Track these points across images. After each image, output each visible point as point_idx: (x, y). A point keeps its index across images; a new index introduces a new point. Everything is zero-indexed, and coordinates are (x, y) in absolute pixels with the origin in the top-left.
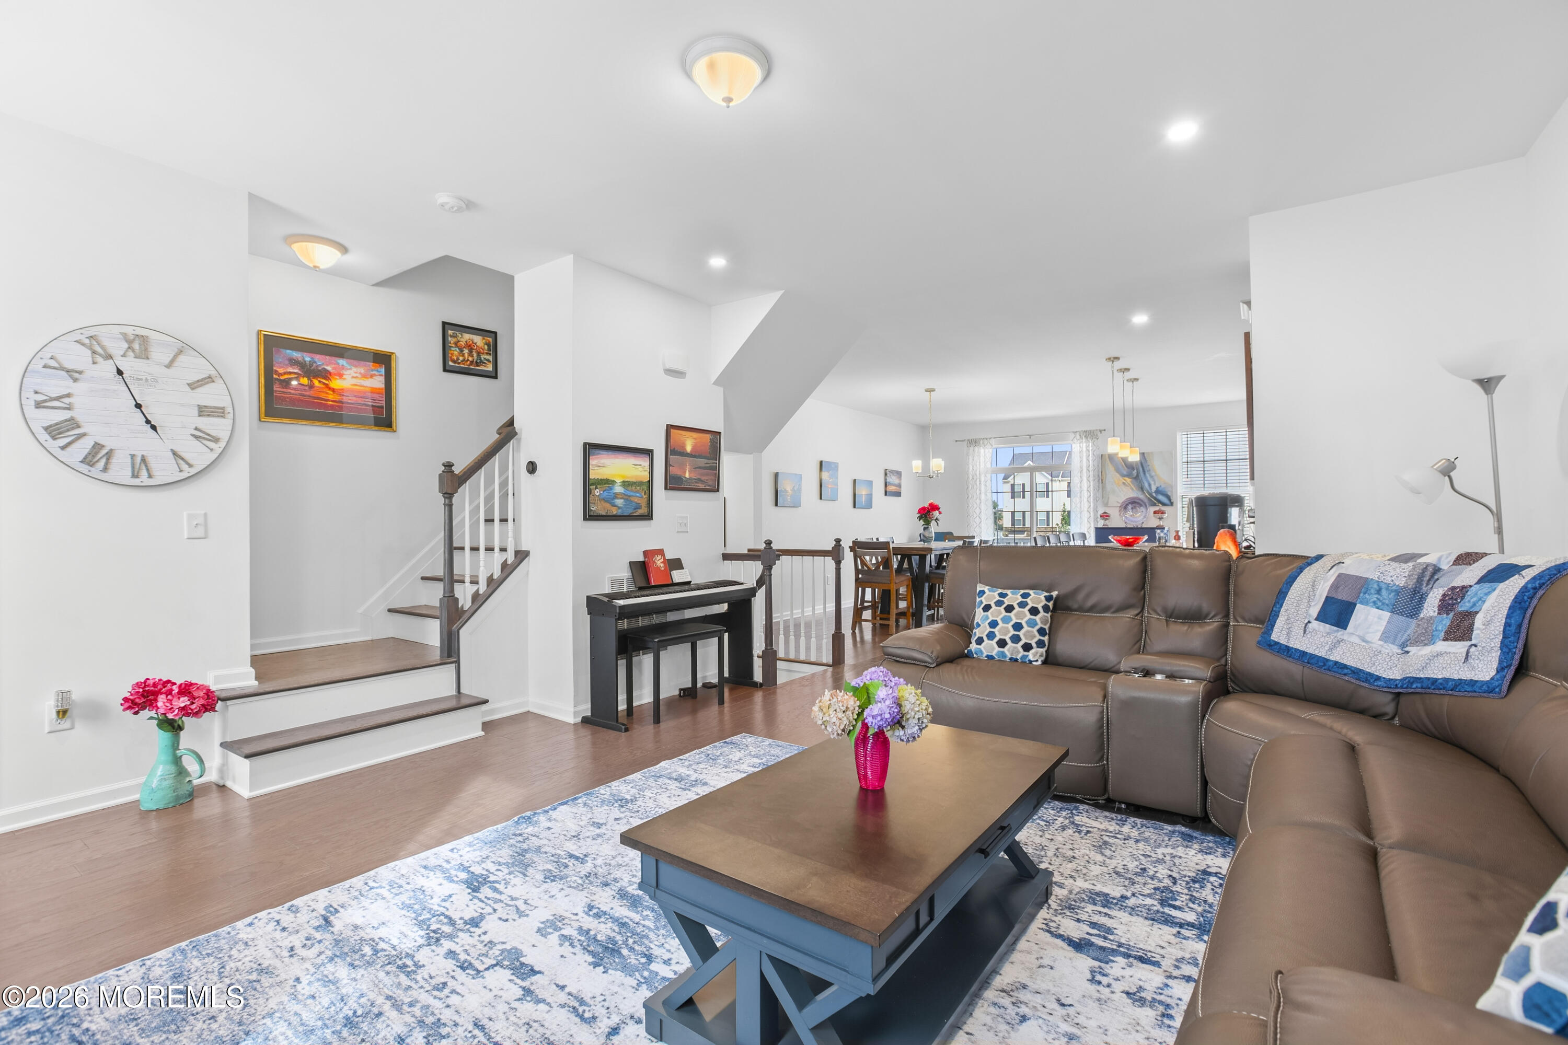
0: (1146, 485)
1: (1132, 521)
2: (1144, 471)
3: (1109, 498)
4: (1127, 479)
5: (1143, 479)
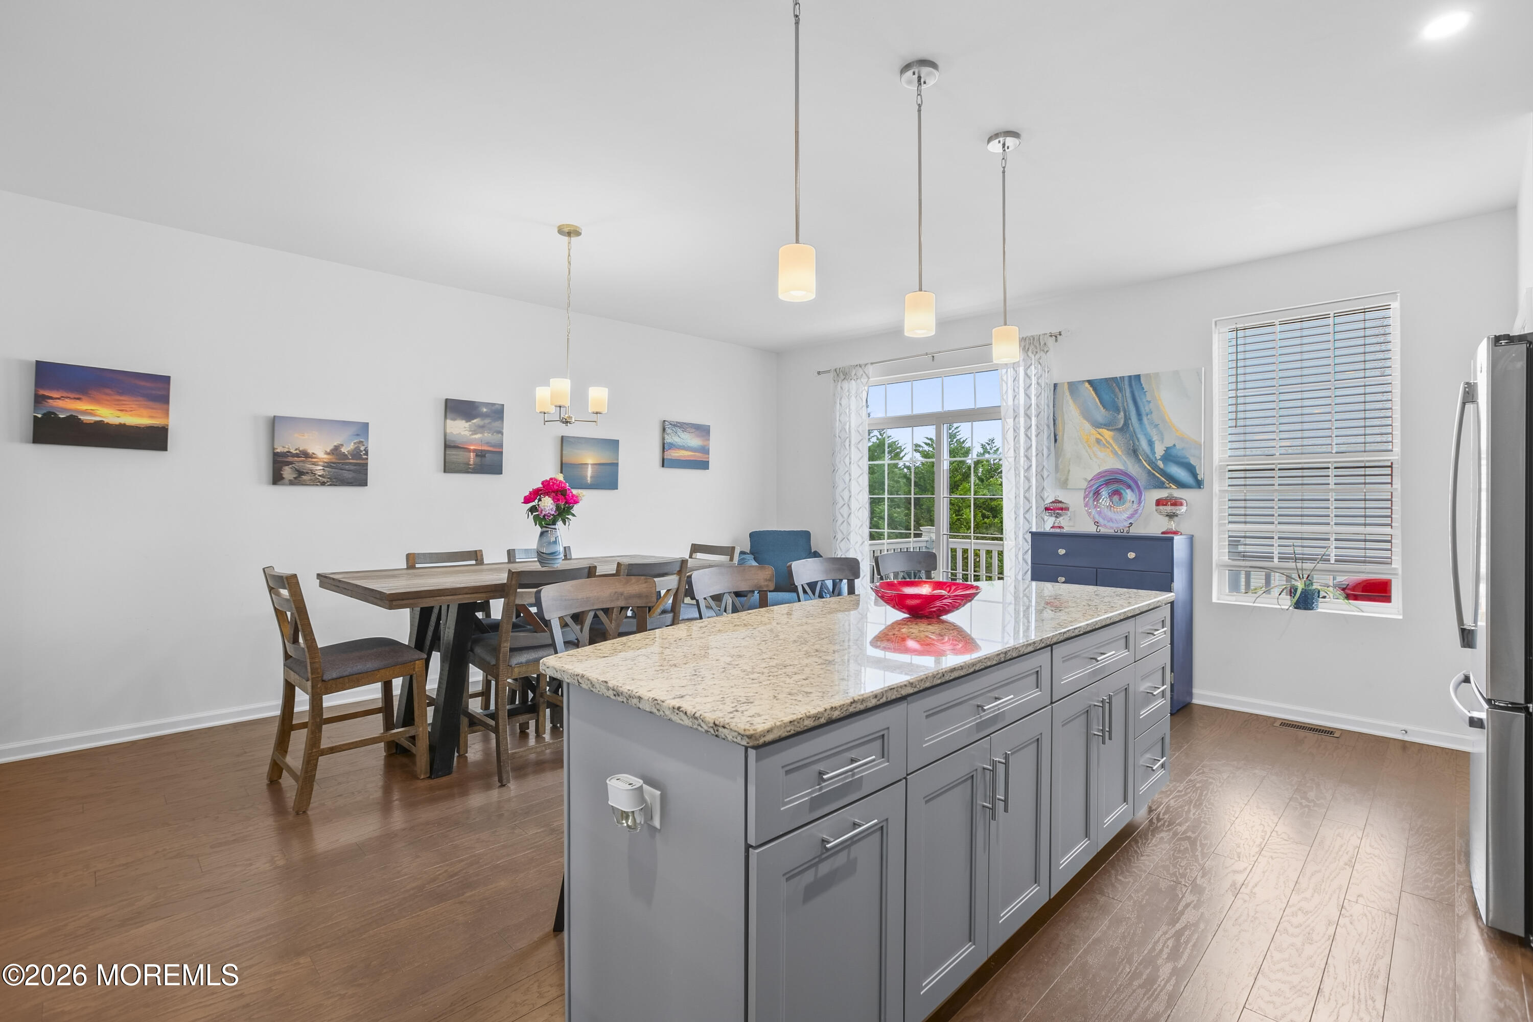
0: (1144, 444)
1: (1107, 522)
2: (1139, 414)
3: (1069, 471)
4: (1105, 432)
5: (1138, 430)
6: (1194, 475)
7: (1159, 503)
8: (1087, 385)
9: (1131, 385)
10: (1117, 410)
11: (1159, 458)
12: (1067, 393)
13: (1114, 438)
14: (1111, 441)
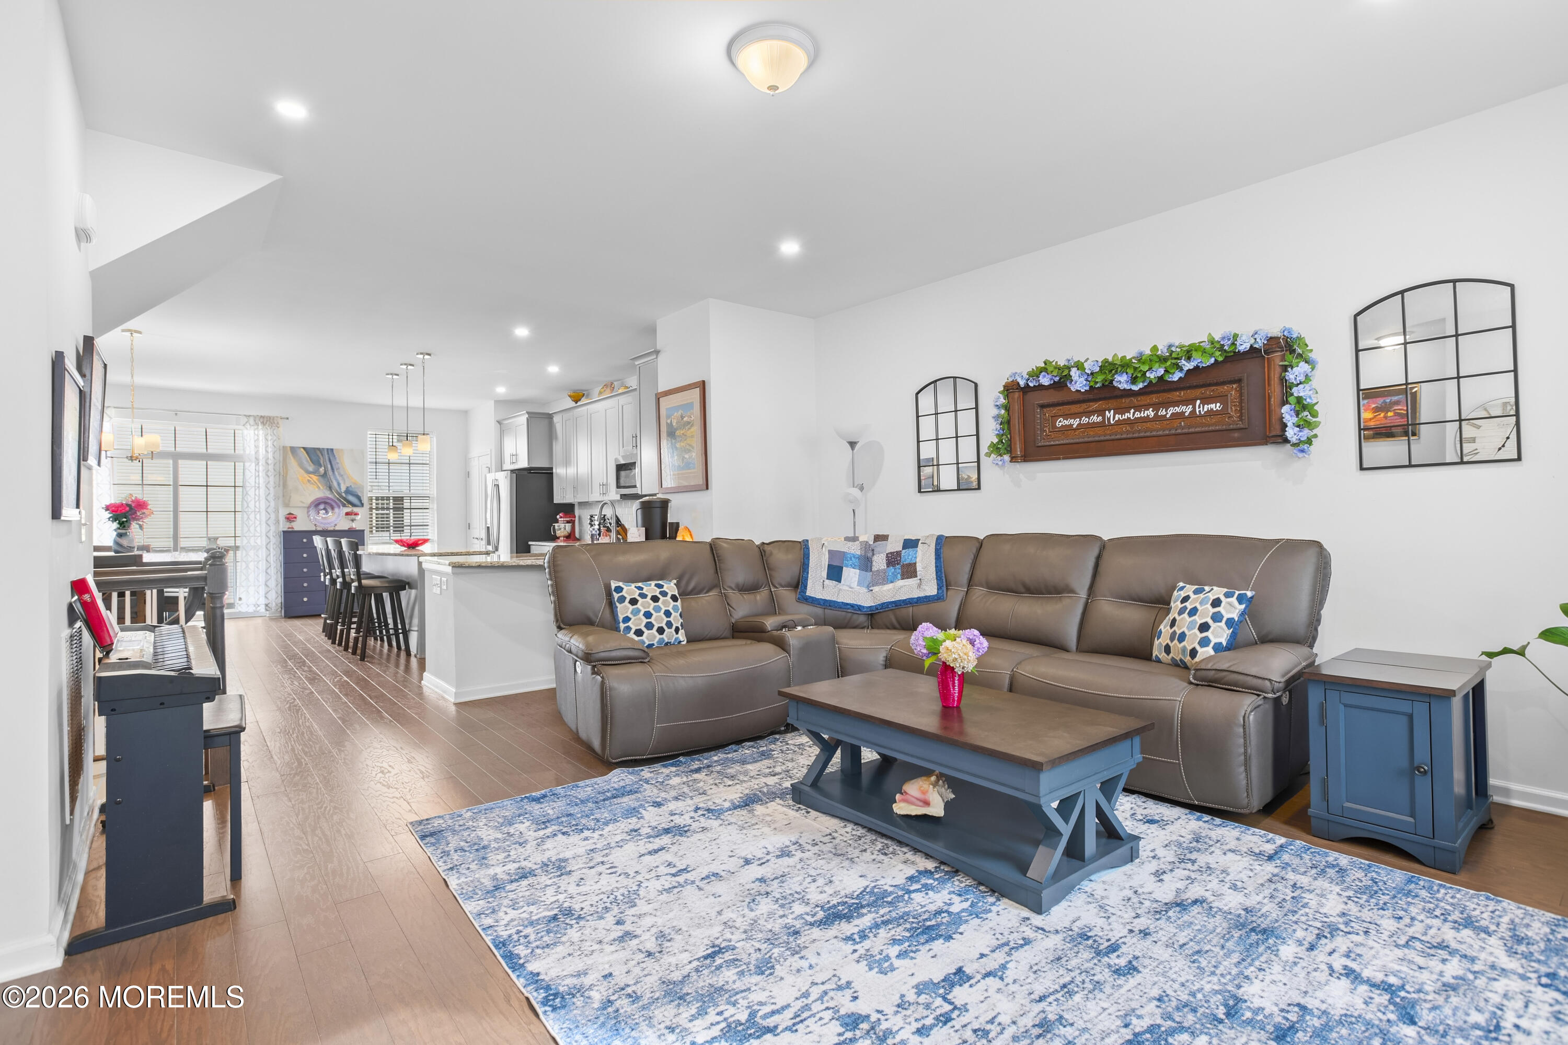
0: (335, 484)
1: (322, 523)
2: (332, 469)
3: (290, 496)
4: (312, 476)
5: (332, 477)
6: (360, 501)
7: (347, 514)
8: (302, 450)
9: (328, 453)
10: (321, 466)
11: (343, 491)
12: (290, 453)
13: (318, 480)
14: (317, 482)
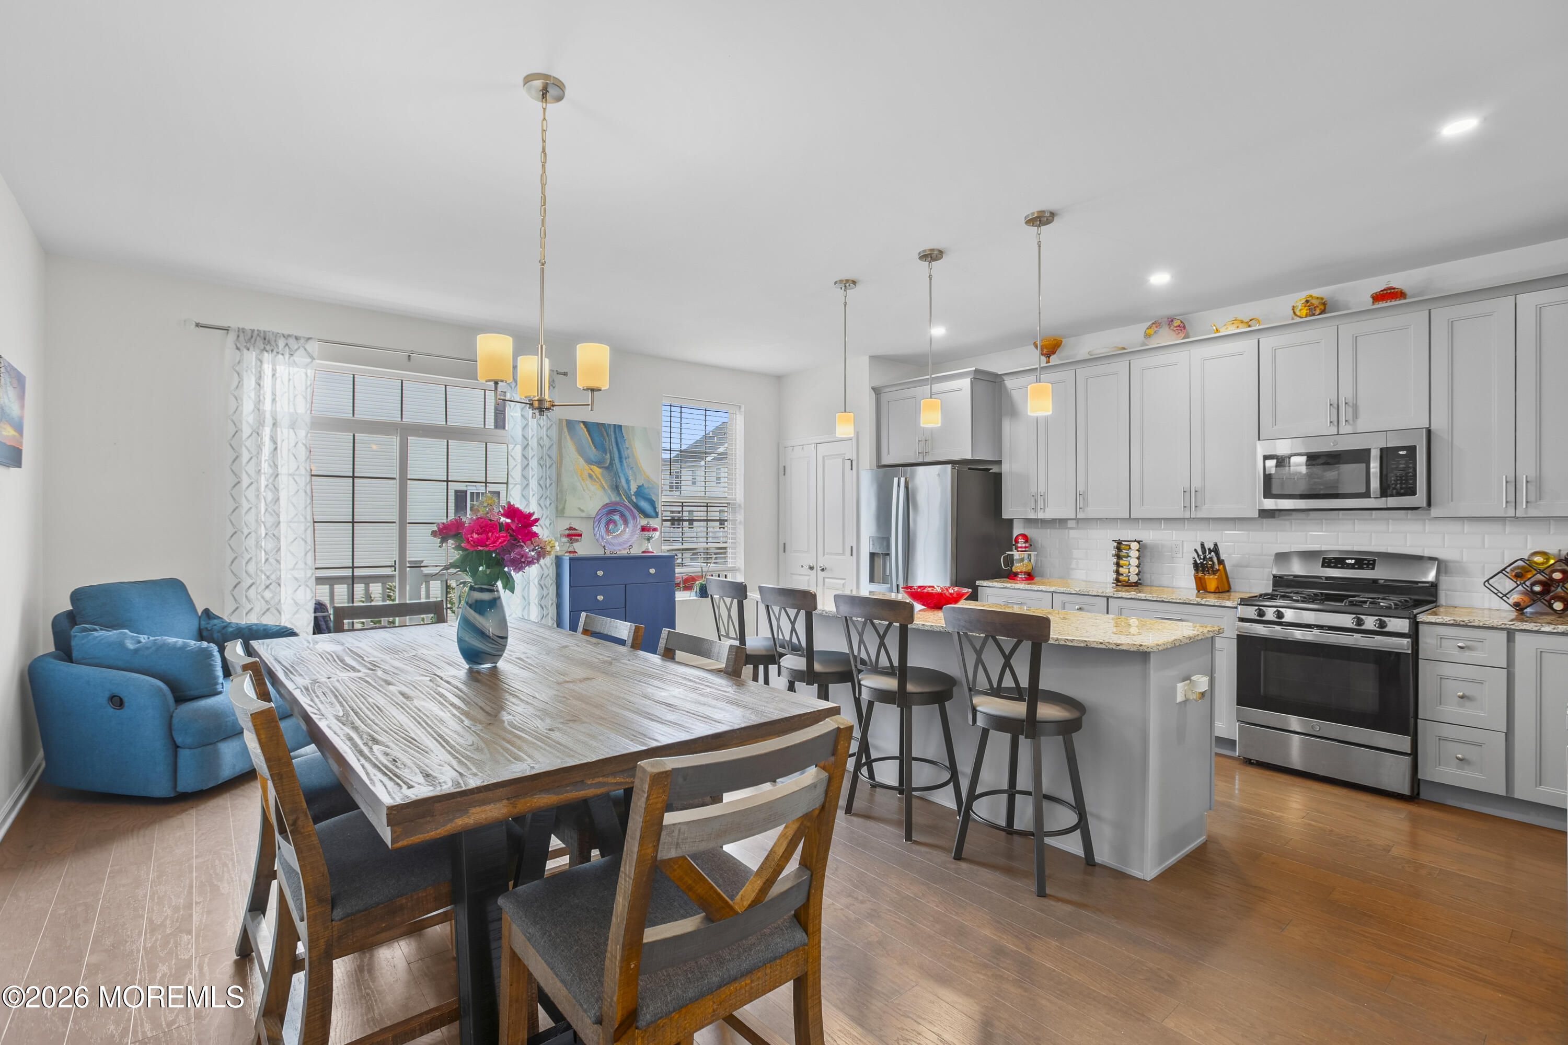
0: (624, 481)
1: (611, 544)
2: (620, 458)
3: (566, 500)
4: (595, 468)
5: (619, 470)
6: (655, 508)
7: (644, 529)
8: (582, 425)
9: (615, 433)
10: (605, 452)
11: (633, 493)
12: (565, 430)
13: (602, 475)
14: (600, 477)
